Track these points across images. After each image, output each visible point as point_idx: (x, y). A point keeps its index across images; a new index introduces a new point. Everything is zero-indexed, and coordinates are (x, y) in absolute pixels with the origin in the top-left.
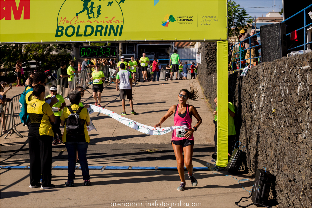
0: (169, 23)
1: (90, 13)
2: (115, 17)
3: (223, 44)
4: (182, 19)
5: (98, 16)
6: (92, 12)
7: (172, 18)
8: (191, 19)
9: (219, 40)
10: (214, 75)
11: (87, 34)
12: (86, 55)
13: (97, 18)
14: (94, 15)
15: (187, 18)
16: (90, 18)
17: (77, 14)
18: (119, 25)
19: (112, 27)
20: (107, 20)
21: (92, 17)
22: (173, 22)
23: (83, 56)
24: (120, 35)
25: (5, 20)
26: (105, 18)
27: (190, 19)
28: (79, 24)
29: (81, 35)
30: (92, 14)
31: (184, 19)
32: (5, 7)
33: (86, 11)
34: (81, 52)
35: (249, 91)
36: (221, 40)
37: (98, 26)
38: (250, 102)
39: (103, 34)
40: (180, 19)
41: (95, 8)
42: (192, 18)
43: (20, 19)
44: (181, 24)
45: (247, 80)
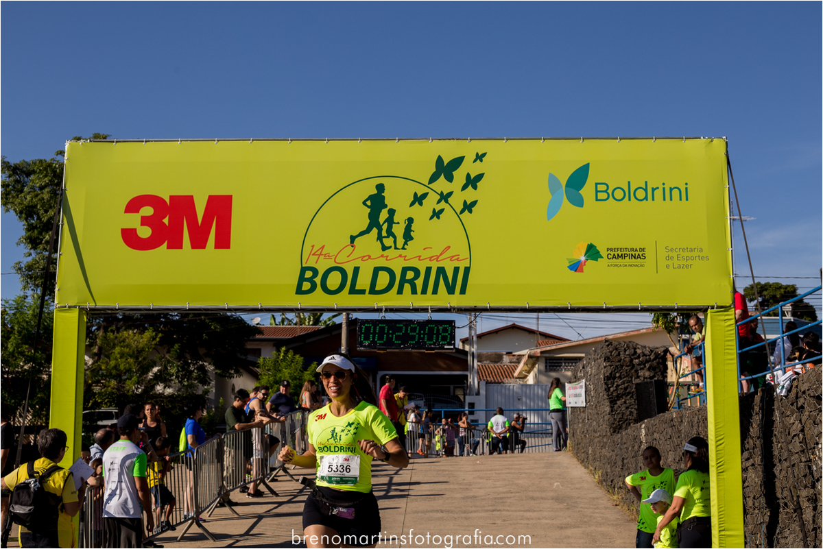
0: (586, 263)
1: (385, 237)
2: (449, 247)
3: (723, 316)
4: (618, 255)
5: (406, 243)
6: (390, 233)
7: (592, 253)
8: (641, 254)
9: (713, 308)
10: (643, 426)
11: (376, 289)
12: (373, 341)
13: (403, 248)
14: (395, 242)
15: (631, 253)
16: (384, 248)
17: (353, 239)
18: (459, 268)
19: (441, 271)
20: (429, 253)
21: (390, 247)
22: (597, 261)
23: (367, 343)
24: (463, 291)
25: (169, 247)
26: (424, 249)
27: (639, 255)
28: (358, 263)
29: (363, 292)
30: (391, 239)
31: (623, 253)
32: (167, 218)
33: (375, 231)
34: (363, 333)
35: (802, 431)
36: (718, 307)
37: (405, 270)
38: (803, 459)
39: (419, 289)
40: (612, 253)
41: (398, 223)
42: (642, 252)
43: (204, 247)
44: (616, 267)
45: (792, 404)
